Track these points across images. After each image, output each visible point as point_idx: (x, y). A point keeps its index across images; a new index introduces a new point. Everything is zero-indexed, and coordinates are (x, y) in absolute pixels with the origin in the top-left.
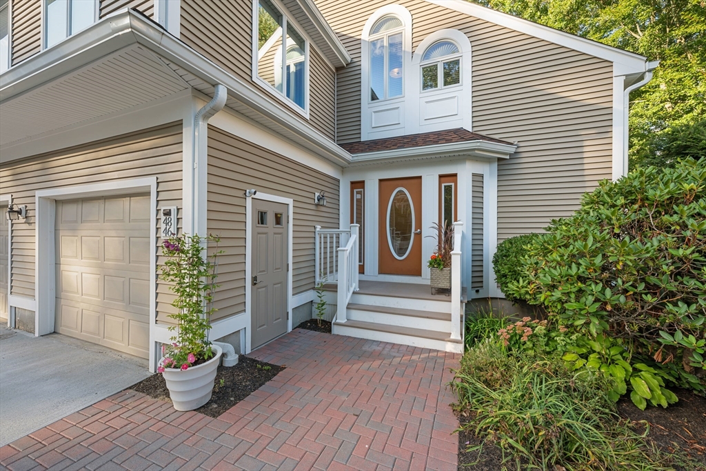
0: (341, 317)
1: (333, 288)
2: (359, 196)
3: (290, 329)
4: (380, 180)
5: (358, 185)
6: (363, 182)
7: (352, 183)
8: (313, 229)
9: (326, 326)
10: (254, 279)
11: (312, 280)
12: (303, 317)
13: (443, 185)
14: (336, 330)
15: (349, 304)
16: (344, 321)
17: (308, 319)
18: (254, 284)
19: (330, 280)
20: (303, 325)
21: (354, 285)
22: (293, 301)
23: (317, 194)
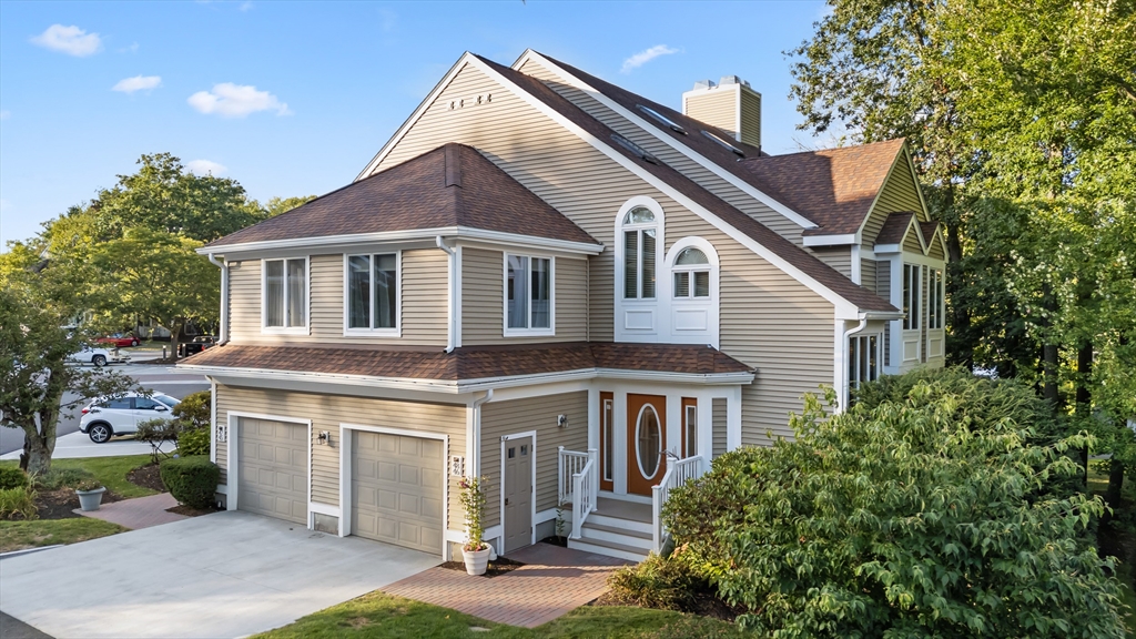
0: (576, 534)
1: (569, 507)
2: (609, 407)
3: (534, 542)
4: (628, 394)
5: (606, 396)
6: (612, 393)
7: (601, 393)
8: (555, 451)
9: (562, 542)
10: (506, 500)
11: (555, 499)
12: (546, 533)
13: (687, 407)
14: (571, 545)
15: (585, 523)
16: (579, 537)
17: (551, 535)
18: (506, 504)
19: (567, 499)
20: (546, 540)
21: (591, 506)
22: (537, 518)
23: (560, 417)
